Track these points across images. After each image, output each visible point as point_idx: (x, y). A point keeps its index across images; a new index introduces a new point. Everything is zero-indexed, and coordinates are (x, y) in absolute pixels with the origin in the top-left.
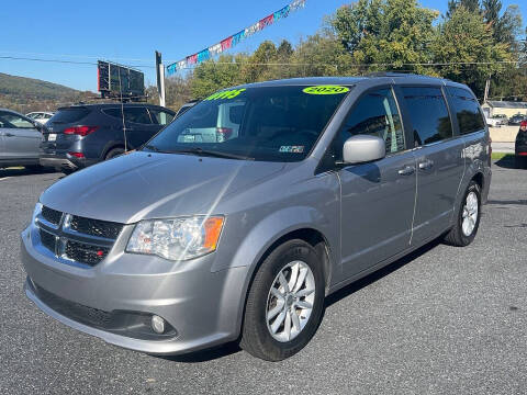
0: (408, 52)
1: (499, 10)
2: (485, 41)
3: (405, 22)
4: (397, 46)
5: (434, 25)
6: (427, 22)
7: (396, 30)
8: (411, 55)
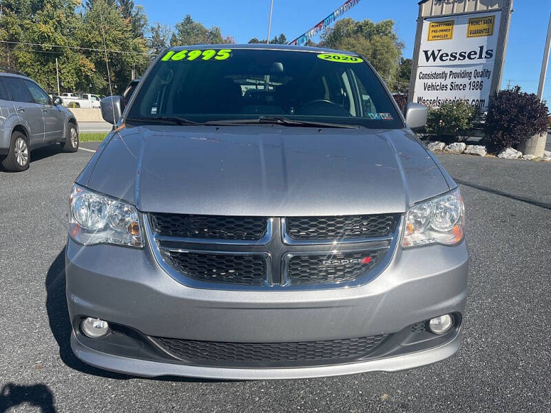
0: (56, 35)
1: (132, 8)
2: (127, 35)
3: (49, 6)
4: (44, 28)
5: (76, 12)
6: (70, 8)
7: (40, 12)
8: (60, 39)
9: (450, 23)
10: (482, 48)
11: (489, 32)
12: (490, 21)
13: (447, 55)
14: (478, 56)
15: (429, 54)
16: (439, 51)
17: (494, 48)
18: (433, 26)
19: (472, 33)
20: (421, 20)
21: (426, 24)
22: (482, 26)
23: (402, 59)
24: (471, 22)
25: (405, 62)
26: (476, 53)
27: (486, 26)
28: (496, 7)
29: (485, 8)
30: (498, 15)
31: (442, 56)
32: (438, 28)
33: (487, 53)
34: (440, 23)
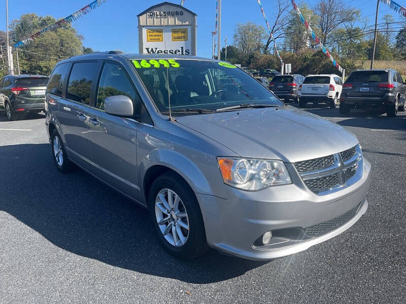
9: (161, 31)
10: (182, 48)
11: (185, 38)
12: (185, 32)
13: (162, 52)
14: (181, 53)
15: (150, 50)
16: (156, 49)
17: (190, 48)
18: (149, 32)
19: (175, 39)
20: (140, 27)
21: (144, 30)
22: (181, 35)
23: (84, 47)
24: (174, 31)
25: (86, 50)
26: (179, 51)
27: (182, 35)
28: (187, 23)
29: (181, 23)
30: (189, 28)
31: (158, 52)
32: (153, 34)
33: (186, 51)
34: (154, 31)
